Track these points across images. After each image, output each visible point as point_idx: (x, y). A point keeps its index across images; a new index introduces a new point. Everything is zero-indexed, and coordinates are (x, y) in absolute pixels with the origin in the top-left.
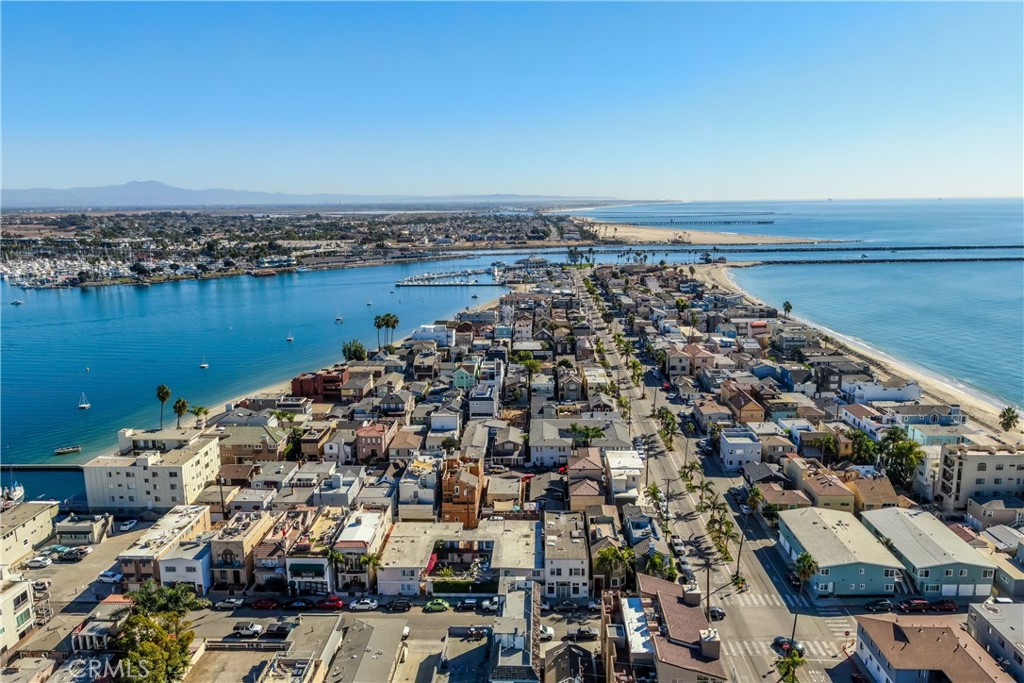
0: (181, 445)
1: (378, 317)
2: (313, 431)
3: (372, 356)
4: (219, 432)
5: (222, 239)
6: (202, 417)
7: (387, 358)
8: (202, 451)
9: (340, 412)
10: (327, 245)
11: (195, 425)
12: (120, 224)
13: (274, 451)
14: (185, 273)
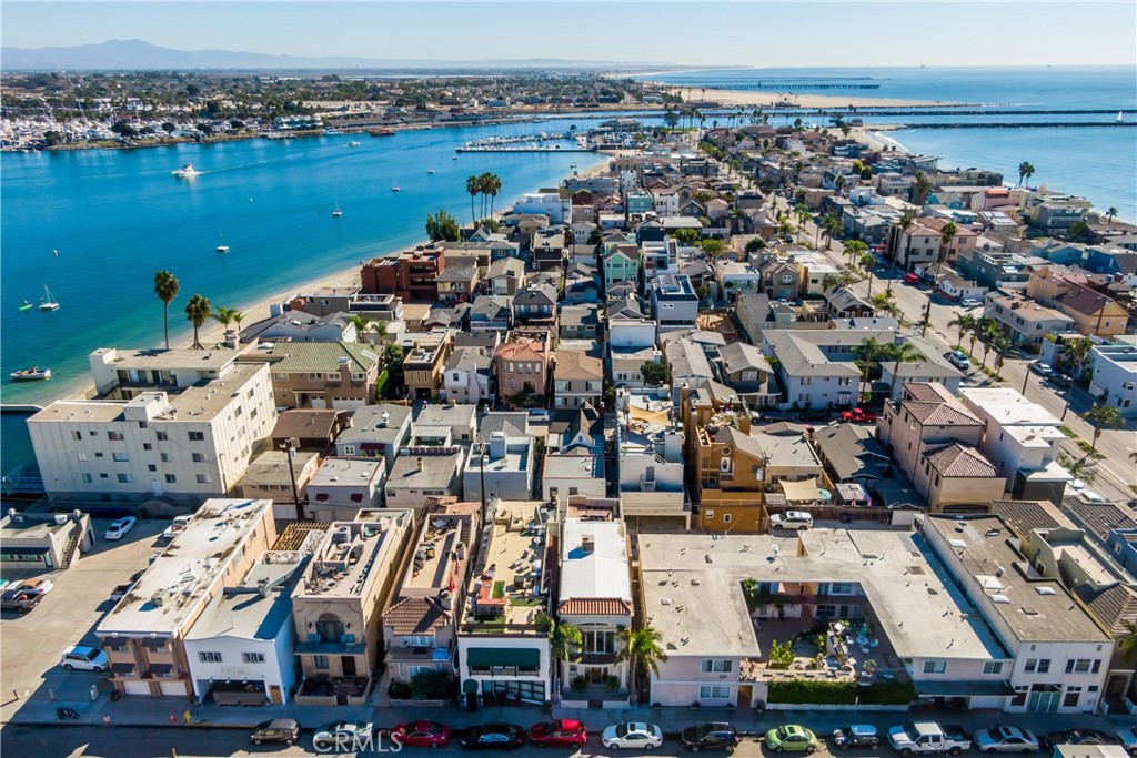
0: (203, 379)
1: (472, 179)
2: (419, 350)
3: (468, 235)
4: (264, 352)
5: (224, 99)
6: (233, 325)
7: (489, 238)
8: (244, 390)
9: (444, 316)
10: (356, 107)
11: (223, 340)
12: (97, 85)
13: (361, 384)
14: (182, 135)
